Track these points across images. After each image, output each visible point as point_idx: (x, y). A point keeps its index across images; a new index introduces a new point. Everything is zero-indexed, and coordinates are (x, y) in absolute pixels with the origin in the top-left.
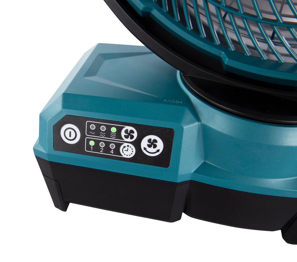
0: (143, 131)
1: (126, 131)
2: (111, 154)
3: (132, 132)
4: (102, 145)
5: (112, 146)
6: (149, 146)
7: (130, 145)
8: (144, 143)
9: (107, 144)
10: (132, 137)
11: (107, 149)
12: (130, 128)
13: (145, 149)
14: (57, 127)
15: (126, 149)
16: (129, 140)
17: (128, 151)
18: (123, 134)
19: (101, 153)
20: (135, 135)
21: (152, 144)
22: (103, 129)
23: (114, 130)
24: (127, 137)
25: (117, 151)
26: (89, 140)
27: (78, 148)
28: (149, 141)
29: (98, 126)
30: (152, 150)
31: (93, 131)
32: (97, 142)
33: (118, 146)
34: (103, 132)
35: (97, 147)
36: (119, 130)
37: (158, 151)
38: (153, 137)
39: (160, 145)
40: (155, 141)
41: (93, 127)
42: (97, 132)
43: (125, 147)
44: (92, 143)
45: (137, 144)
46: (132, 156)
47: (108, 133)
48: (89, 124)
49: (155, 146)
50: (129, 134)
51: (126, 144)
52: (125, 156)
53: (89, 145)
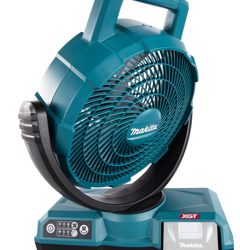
0: (80, 223)
1: (73, 224)
2: (68, 236)
3: (76, 224)
4: (64, 232)
5: (68, 232)
6: (83, 230)
7: (75, 230)
8: (81, 229)
9: (66, 231)
10: (76, 227)
11: (66, 234)
12: (75, 223)
13: (81, 231)
14: (45, 226)
16: (75, 228)
17: (74, 234)
18: (72, 226)
19: (64, 236)
20: (77, 225)
21: (84, 229)
22: (64, 224)
23: (68, 224)
25: (70, 234)
26: (58, 230)
27: (54, 235)
28: (83, 227)
29: (62, 223)
30: (84, 231)
31: (60, 226)
32: (62, 231)
33: (70, 231)
34: (64, 226)
35: (62, 233)
36: (71, 224)
37: (86, 232)
38: (84, 226)
39: (87, 229)
40: (85, 227)
41: (60, 224)
42: (62, 226)
43: (73, 232)
44: (60, 232)
45: (78, 229)
46: (76, 235)
47: (66, 226)
48: (59, 223)
49: (85, 230)
50: (75, 226)
51: (73, 230)
52: (73, 236)
53: (58, 233)
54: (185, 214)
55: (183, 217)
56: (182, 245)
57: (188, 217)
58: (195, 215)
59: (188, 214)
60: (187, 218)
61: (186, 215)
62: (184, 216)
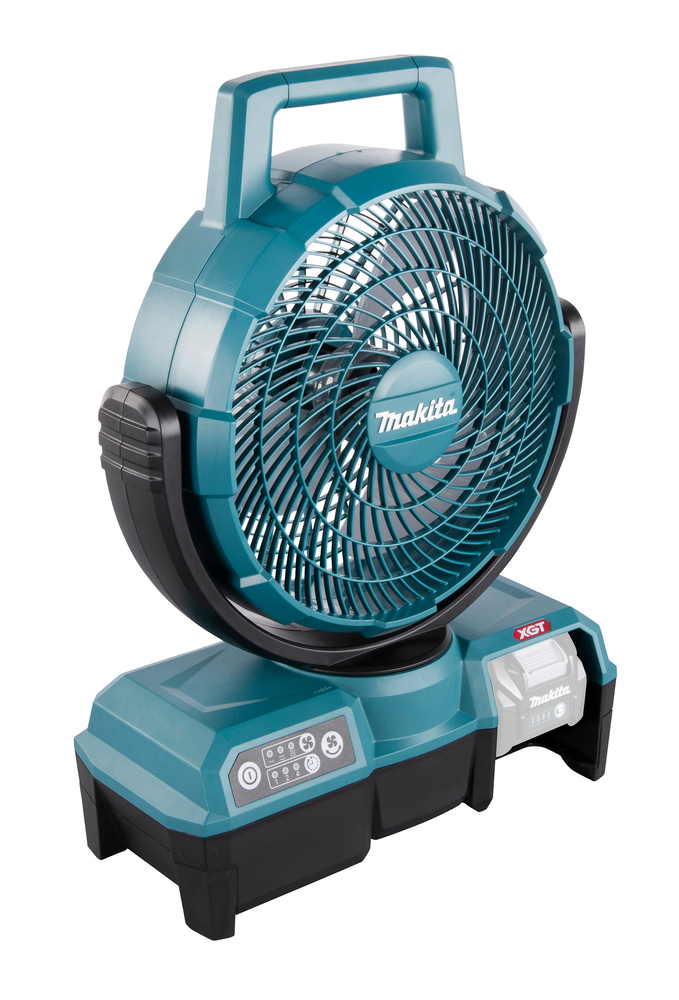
0: (319, 732)
1: (304, 741)
2: (298, 777)
3: (309, 738)
4: (286, 771)
5: (296, 767)
6: (330, 746)
7: (313, 755)
8: (324, 745)
9: (290, 766)
10: (311, 745)
11: (292, 773)
12: (305, 736)
13: (327, 752)
15: (310, 762)
16: (310, 749)
17: (313, 765)
18: (302, 745)
19: (288, 782)
20: (313, 740)
21: (332, 742)
22: (280, 750)
23: (291, 746)
24: (306, 747)
25: (303, 770)
26: (270, 773)
27: (263, 790)
28: (328, 739)
29: (274, 750)
30: (334, 749)
31: (271, 759)
32: (279, 770)
33: (301, 762)
34: (282, 754)
35: (282, 778)
36: (296, 742)
37: (340, 747)
38: (329, 734)
39: (339, 740)
40: (333, 737)
41: (270, 754)
42: (276, 757)
43: (308, 761)
44: (275, 775)
45: (318, 751)
46: (316, 770)
47: (287, 753)
48: (265, 752)
49: (336, 743)
50: (308, 743)
51: (308, 757)
52: (312, 772)
53: (272, 780)
54: (521, 629)
55: (522, 637)
56: (536, 701)
57: (532, 634)
58: (541, 624)
59: (526, 626)
60: (531, 637)
61: (524, 629)
62: (523, 633)
